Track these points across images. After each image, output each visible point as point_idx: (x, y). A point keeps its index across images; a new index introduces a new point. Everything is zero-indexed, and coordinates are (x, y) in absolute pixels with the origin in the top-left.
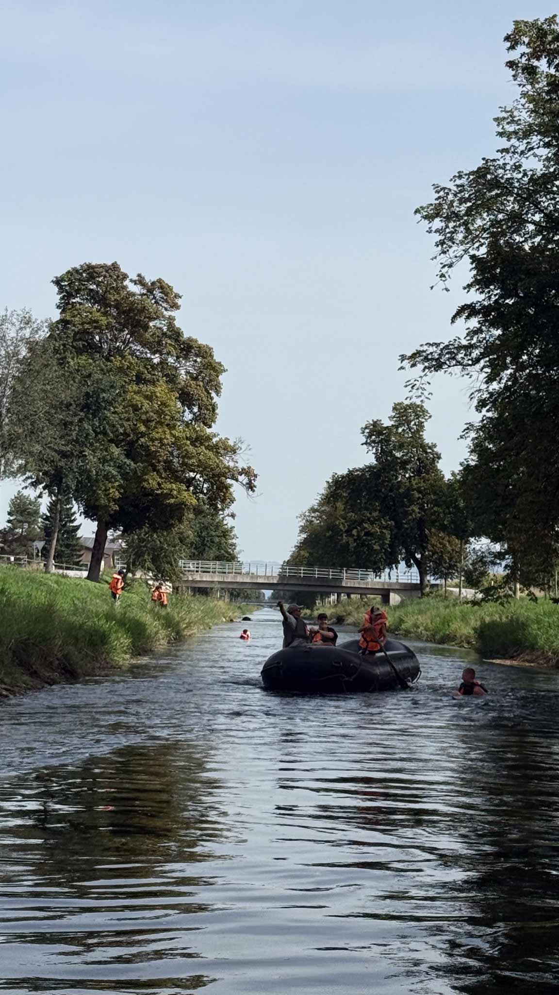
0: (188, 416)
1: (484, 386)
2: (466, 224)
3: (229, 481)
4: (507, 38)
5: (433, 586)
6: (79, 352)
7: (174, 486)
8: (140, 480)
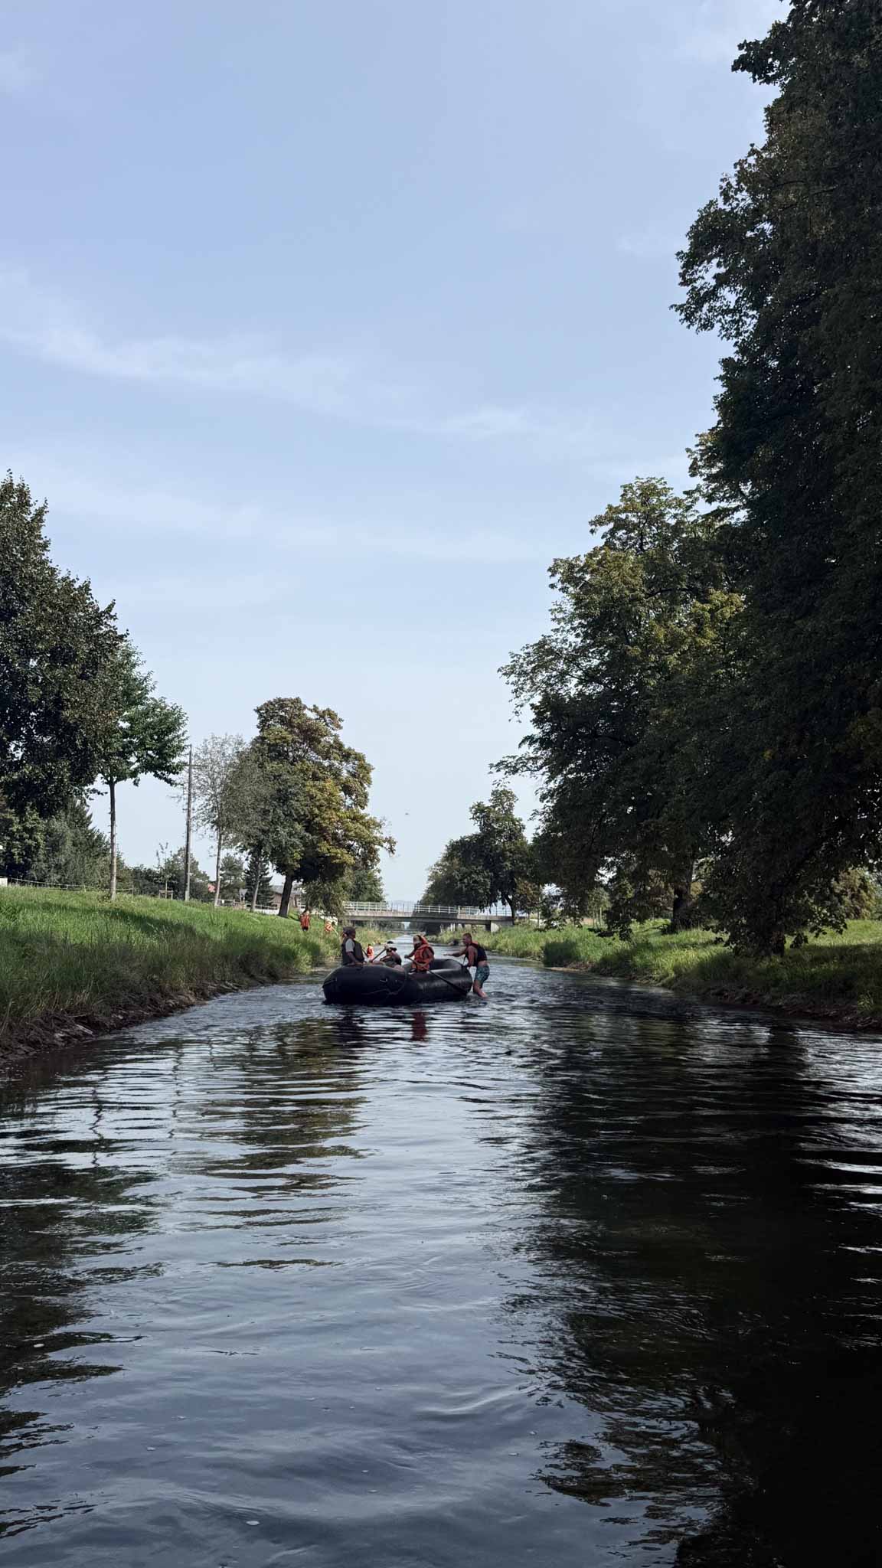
0: (349, 802)
1: (545, 785)
2: (531, 678)
3: (377, 847)
4: (550, 570)
5: (521, 918)
6: (272, 759)
7: (339, 851)
8: (314, 846)
